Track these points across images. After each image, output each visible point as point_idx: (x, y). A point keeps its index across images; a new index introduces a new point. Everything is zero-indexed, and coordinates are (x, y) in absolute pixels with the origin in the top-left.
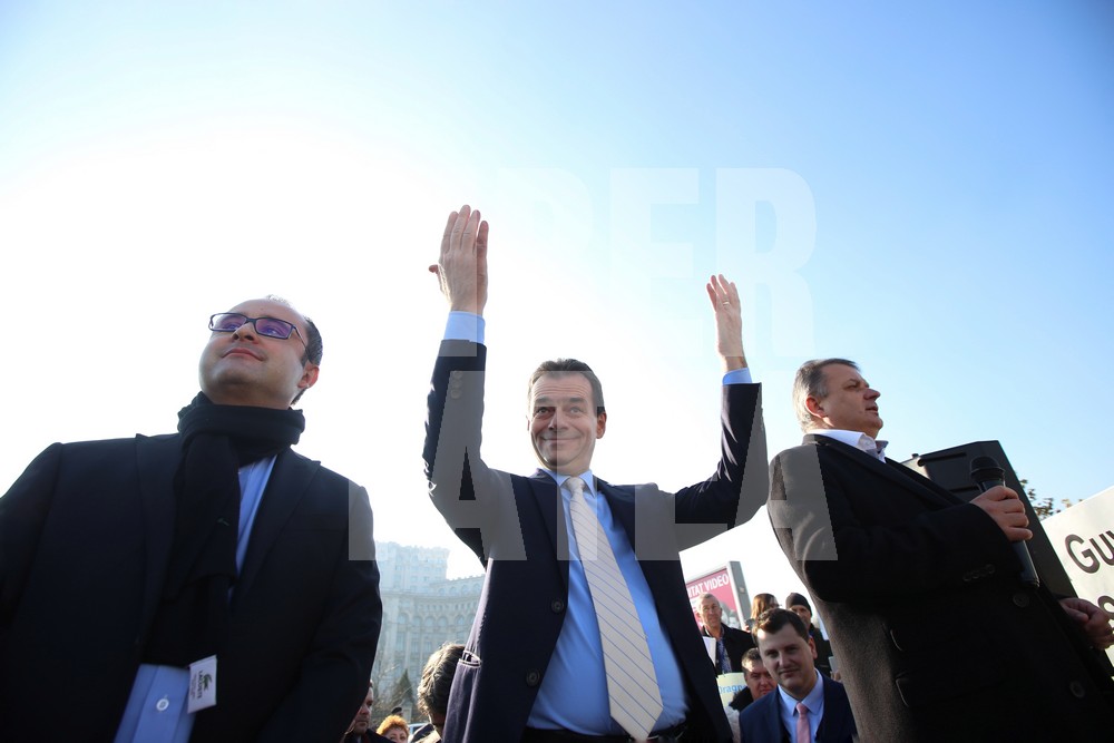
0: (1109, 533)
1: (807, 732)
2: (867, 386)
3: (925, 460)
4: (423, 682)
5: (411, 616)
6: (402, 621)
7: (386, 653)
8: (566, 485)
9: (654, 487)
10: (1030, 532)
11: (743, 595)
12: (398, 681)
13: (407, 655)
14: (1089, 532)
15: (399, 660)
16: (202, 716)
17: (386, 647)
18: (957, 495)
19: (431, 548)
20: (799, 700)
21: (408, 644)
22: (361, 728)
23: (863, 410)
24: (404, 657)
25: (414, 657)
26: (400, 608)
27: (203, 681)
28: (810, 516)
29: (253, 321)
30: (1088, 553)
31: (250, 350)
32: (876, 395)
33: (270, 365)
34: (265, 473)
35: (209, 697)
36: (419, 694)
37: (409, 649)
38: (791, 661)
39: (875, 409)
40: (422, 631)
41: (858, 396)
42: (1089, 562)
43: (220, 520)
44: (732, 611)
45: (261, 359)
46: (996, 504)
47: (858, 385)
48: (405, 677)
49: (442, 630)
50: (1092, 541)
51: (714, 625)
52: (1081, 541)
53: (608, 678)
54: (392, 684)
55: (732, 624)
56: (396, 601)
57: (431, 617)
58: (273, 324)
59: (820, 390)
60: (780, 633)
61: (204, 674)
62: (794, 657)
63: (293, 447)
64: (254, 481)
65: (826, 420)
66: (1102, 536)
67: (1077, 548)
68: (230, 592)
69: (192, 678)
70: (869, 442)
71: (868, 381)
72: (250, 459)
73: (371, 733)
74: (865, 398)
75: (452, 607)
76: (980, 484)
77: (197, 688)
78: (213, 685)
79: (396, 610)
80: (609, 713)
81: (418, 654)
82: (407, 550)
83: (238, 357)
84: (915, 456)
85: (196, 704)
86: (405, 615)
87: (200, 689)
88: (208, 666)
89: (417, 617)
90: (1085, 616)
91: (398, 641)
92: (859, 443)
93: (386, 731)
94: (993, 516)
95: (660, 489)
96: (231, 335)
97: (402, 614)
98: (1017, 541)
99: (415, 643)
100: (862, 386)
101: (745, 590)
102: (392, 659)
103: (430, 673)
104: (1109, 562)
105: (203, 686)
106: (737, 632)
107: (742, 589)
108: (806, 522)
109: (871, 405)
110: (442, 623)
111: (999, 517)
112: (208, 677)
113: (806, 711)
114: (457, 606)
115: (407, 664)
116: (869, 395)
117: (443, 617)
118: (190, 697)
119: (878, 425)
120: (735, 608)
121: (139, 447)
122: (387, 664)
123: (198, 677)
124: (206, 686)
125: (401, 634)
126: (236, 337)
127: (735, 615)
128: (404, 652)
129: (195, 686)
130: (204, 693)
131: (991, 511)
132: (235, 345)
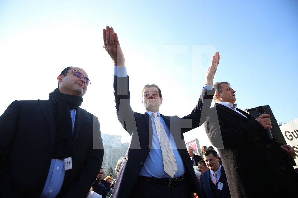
0: (297, 130)
1: (216, 180)
2: (232, 89)
3: (249, 110)
4: (117, 167)
5: (112, 153)
6: (110, 154)
7: (106, 162)
8: (153, 115)
9: (177, 116)
10: (271, 126)
11: (199, 147)
12: (109, 169)
13: (111, 162)
14: (291, 130)
15: (109, 163)
17: (106, 160)
19: (117, 135)
20: (214, 172)
21: (111, 159)
22: (100, 179)
23: (231, 96)
24: (110, 163)
25: (113, 163)
26: (109, 151)
27: (68, 163)
30: (290, 135)
32: (235, 92)
35: (70, 167)
36: (116, 170)
37: (112, 161)
38: (211, 163)
39: (234, 96)
40: (115, 156)
41: (230, 92)
42: (290, 138)
43: (68, 124)
46: (262, 119)
47: (230, 89)
48: (111, 167)
49: (120, 156)
50: (292, 132)
51: (191, 154)
52: (289, 132)
53: (164, 162)
54: (108, 169)
55: (196, 154)
56: (108, 149)
57: (117, 153)
59: (220, 91)
60: (209, 156)
61: (68, 161)
62: (212, 162)
65: (221, 99)
66: (295, 131)
67: (288, 134)
69: (65, 162)
70: (231, 105)
71: (232, 88)
73: (103, 180)
74: (232, 93)
75: (123, 150)
77: (67, 165)
78: (71, 164)
79: (108, 151)
80: (164, 170)
81: (114, 162)
82: (111, 136)
83: (81, 86)
86: (111, 152)
87: (68, 165)
88: (70, 159)
89: (114, 153)
90: (287, 149)
91: (109, 159)
92: (229, 105)
93: (107, 180)
94: (261, 123)
95: (178, 117)
96: (80, 79)
97: (110, 152)
98: (268, 129)
99: (113, 159)
100: (231, 89)
102: (108, 163)
103: (118, 164)
104: (296, 138)
105: (68, 164)
106: (197, 156)
109: (233, 95)
110: (120, 154)
112: (69, 162)
113: (216, 175)
114: (124, 150)
115: (111, 165)
116: (233, 92)
117: (120, 153)
118: (65, 167)
119: (235, 100)
120: (196, 150)
122: (106, 164)
123: (67, 162)
124: (69, 164)
125: (110, 157)
126: (82, 81)
127: (197, 152)
128: (110, 161)
129: (66, 164)
130: (69, 166)
131: (260, 121)
132: (81, 83)
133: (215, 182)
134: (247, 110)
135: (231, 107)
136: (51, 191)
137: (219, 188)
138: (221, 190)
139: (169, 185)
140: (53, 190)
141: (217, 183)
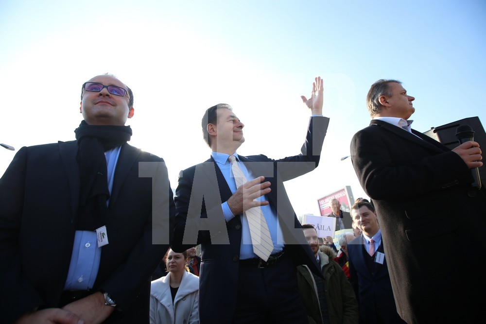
1: (373, 249)
3: (437, 130)
10: (481, 163)
11: (352, 199)
16: (104, 248)
18: (447, 146)
20: (371, 237)
27: (102, 235)
28: (370, 163)
29: (107, 87)
31: (108, 101)
33: (118, 107)
34: (116, 155)
35: (105, 241)
43: (99, 173)
44: (347, 206)
45: (113, 105)
46: (465, 151)
51: (336, 211)
58: (115, 89)
59: (389, 93)
61: (102, 233)
62: (367, 218)
63: (128, 142)
64: (112, 158)
68: (108, 203)
69: (98, 234)
70: (404, 123)
72: (109, 148)
74: (409, 100)
76: (460, 140)
78: (106, 236)
83: (103, 105)
84: (432, 128)
85: (101, 244)
87: (101, 238)
88: (103, 230)
92: (399, 123)
94: (463, 157)
96: (98, 93)
98: (474, 168)
101: (353, 197)
107: (351, 197)
108: (368, 165)
111: (464, 158)
112: (104, 234)
113: (373, 242)
118: (98, 242)
120: (348, 205)
121: (61, 146)
123: (100, 234)
124: (103, 237)
126: (101, 95)
129: (99, 237)
130: (103, 240)
131: (462, 154)
132: (101, 99)
133: (371, 253)
134: (434, 129)
135: (403, 127)
136: (81, 280)
137: (377, 261)
138: (381, 264)
139: (259, 266)
140: (83, 277)
141: (375, 255)
